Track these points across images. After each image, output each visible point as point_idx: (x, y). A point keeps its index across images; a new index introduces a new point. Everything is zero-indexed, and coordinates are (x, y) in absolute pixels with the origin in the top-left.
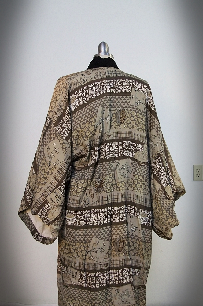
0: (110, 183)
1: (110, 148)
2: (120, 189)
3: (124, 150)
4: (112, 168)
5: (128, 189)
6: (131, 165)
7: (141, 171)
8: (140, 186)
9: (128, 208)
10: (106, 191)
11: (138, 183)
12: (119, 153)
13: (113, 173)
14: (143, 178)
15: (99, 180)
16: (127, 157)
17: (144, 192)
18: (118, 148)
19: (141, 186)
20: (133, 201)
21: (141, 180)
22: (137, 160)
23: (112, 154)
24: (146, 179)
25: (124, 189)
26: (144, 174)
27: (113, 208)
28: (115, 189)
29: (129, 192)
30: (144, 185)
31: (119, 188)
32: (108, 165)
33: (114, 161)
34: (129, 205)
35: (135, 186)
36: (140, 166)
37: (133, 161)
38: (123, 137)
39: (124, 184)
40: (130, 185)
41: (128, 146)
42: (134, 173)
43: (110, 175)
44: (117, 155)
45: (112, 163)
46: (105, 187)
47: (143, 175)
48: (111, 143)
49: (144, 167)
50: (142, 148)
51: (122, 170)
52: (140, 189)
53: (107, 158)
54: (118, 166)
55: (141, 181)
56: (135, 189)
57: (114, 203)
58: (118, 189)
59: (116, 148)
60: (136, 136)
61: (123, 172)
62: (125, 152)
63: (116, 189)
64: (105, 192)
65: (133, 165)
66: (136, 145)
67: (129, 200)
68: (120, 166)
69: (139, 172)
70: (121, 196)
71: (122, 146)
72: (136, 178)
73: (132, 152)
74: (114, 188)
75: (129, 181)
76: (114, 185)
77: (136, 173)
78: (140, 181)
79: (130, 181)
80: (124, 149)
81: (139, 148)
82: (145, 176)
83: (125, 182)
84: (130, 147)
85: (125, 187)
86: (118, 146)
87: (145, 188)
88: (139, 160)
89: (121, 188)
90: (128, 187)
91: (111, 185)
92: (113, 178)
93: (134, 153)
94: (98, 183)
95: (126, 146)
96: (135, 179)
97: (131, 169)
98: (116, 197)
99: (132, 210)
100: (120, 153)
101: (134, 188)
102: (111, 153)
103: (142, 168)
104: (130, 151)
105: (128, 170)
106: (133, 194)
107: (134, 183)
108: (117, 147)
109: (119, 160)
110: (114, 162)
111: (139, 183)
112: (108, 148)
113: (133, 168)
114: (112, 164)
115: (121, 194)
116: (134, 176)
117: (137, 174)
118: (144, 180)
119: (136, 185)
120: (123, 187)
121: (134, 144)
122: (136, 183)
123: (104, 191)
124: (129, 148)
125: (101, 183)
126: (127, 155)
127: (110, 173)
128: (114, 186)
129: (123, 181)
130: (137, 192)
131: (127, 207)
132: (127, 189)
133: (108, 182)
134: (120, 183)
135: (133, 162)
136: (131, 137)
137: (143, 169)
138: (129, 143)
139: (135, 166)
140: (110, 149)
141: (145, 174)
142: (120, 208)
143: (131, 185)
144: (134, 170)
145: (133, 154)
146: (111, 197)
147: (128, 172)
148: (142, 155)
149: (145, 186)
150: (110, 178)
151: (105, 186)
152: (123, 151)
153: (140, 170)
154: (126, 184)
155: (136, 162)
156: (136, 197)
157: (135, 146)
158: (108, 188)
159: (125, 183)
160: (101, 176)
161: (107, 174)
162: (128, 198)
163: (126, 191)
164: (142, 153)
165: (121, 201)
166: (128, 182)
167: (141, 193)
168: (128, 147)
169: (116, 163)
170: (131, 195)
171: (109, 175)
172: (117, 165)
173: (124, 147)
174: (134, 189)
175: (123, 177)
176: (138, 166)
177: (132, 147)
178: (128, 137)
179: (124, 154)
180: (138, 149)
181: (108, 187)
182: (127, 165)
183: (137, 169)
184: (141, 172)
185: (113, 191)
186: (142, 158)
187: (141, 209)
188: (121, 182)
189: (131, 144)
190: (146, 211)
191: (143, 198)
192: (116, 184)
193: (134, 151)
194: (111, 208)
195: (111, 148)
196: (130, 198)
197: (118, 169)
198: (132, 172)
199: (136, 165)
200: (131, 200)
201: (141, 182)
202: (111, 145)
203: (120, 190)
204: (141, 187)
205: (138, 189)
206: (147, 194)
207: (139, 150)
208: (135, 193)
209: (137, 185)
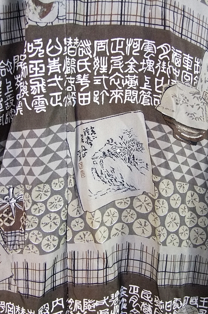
0: (53, 215)
1: (46, 63)
2: (98, 235)
3: (116, 78)
4: (62, 154)
5: (132, 232)
6: (144, 139)
7: (185, 163)
8: (178, 220)
9: (131, 295)
10: (39, 246)
11: (171, 209)
12: (92, 88)
13: (67, 175)
14: (191, 188)
15: (14, 201)
16: (128, 108)
17: (192, 238)
18: (91, 67)
19: (182, 219)
20: (148, 274)
21: (183, 196)
22: (170, 121)
23: (56, 94)
24: (202, 192)
25: (114, 231)
26: (196, 172)
27: (70, 301)
28: (77, 236)
29: (137, 242)
30: (194, 215)
31: (93, 232)
32: (39, 144)
33: (73, 124)
34: (134, 287)
35: (158, 223)
36: (184, 144)
37: (152, 124)
38: (114, 18)
39: (117, 214)
40: (140, 216)
41: (135, 57)
42: (155, 172)
43: (54, 181)
44: (84, 99)
45: (61, 130)
46: (36, 232)
47: (193, 179)
48: (54, 43)
49: (197, 147)
50: (192, 71)
51: (107, 160)
52: (177, 233)
53: (37, 109)
54: (88, 146)
55: (183, 202)
56: (157, 233)
57: (73, 283)
58: (89, 237)
59: (82, 67)
60: (169, 15)
61: (110, 170)
62: (120, 85)
63: (81, 234)
64: (35, 249)
65: (151, 140)
66: (170, 54)
67: (134, 267)
68: (99, 144)
69: (178, 170)
70: (101, 261)
71: (109, 59)
72: (163, 193)
73: (152, 84)
74: (75, 233)
75: (136, 203)
76: (73, 218)
77: (163, 172)
78: (179, 202)
79: (139, 203)
80: (114, 71)
81: (182, 68)
82: (200, 182)
83: (118, 206)
84: (143, 63)
85: (119, 226)
86: (91, 60)
87: (197, 225)
88: (180, 116)
89: (102, 234)
90: (130, 225)
91: (58, 221)
92: (69, 195)
93: (160, 89)
94: (7, 213)
95: (126, 58)
96: (160, 196)
97: (145, 156)
98: (81, 265)
99: (143, 304)
100: (100, 88)
101: (154, 229)
102: (56, 89)
103: (188, 152)
104: (141, 83)
105: (132, 160)
106: (150, 251)
107: (154, 210)
108: (86, 64)
109: (93, 117)
110: (69, 129)
111: (177, 210)
112: (36, 62)
113: (154, 151)
114: (63, 135)
115: (101, 255)
116: (157, 184)
117: (170, 177)
118: (196, 196)
119: (163, 219)
120: (110, 228)
121: (160, 51)
122: (162, 209)
123: (30, 246)
124: (137, 67)
125: (19, 213)
126: (131, 96)
127: (55, 176)
128: (73, 222)
129: (112, 204)
130: (164, 243)
131: (127, 293)
132: (127, 230)
133: (47, 212)
134: (98, 214)
135: (154, 129)
136: (147, 21)
137: (192, 157)
138: (137, 47)
139: (163, 145)
140: (47, 70)
141: (199, 172)
142: (97, 304)
143: (145, 217)
144: (158, 161)
145: (153, 92)
146: (65, 264)
147: (133, 167)
148: (190, 97)
149: (199, 216)
150: (54, 193)
151: (35, 226)
152: (112, 79)
153: (181, 159)
154: (124, 213)
155: (167, 128)
156: (160, 263)
157: (165, 60)
158: (45, 235)
159: (121, 211)
160: (19, 183)
161: (37, 182)
162: (131, 262)
163: (123, 239)
164: (194, 90)
165: (101, 281)
166: (131, 207)
167: (180, 246)
168: (132, 62)
169: (81, 132)
170: (142, 251)
171: (49, 182)
172: (85, 140)
173: (117, 61)
174: (154, 234)
175: (112, 187)
176: (174, 143)
177: (150, 64)
178: (133, 18)
179: (116, 95)
180: (176, 73)
181: (46, 229)
182: (127, 138)
183: (169, 155)
184: (185, 169)
185: (72, 242)
186: (192, 111)
187: (176, 299)
188: (103, 209)
189: (148, 49)
190: (194, 300)
191: (187, 260)
192: (83, 217)
193: (159, 83)
194: (65, 300)
195: (54, 65)
196: (137, 264)
197: (89, 155)
198: (150, 167)
199: (165, 138)
200: (141, 268)
201: (183, 206)
202: (54, 51)
203: (96, 242)
204: (183, 223)
205: (169, 233)
206: (204, 244)
207: (179, 78)
208: (158, 248)
209: (168, 220)
